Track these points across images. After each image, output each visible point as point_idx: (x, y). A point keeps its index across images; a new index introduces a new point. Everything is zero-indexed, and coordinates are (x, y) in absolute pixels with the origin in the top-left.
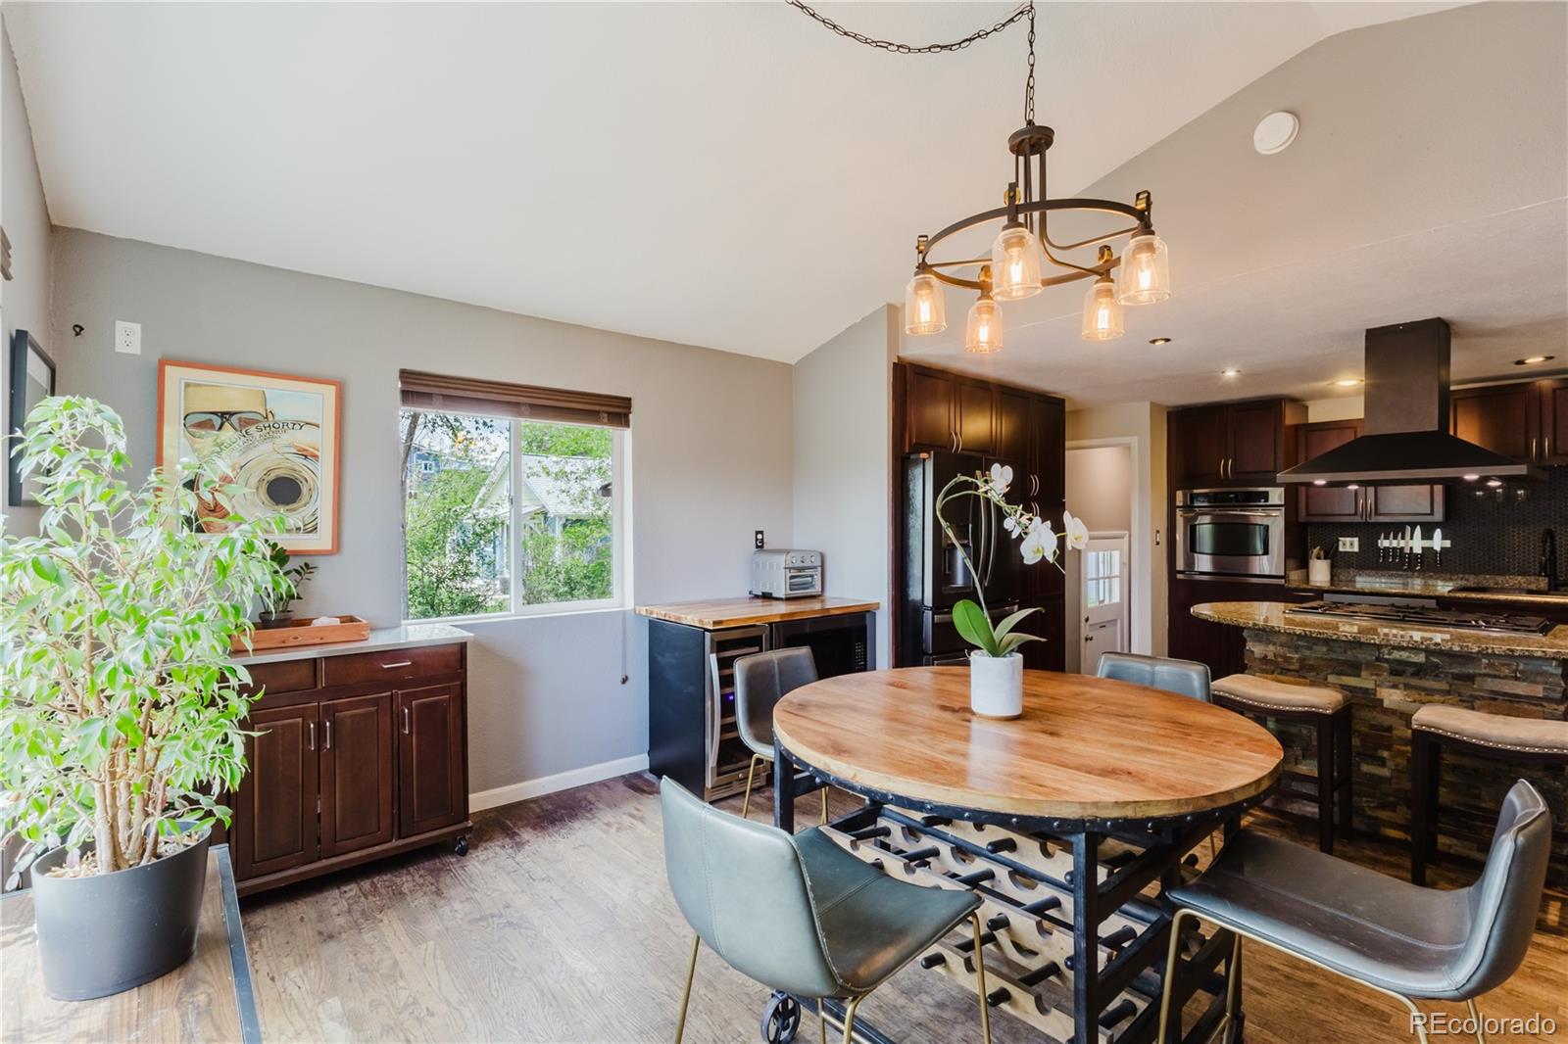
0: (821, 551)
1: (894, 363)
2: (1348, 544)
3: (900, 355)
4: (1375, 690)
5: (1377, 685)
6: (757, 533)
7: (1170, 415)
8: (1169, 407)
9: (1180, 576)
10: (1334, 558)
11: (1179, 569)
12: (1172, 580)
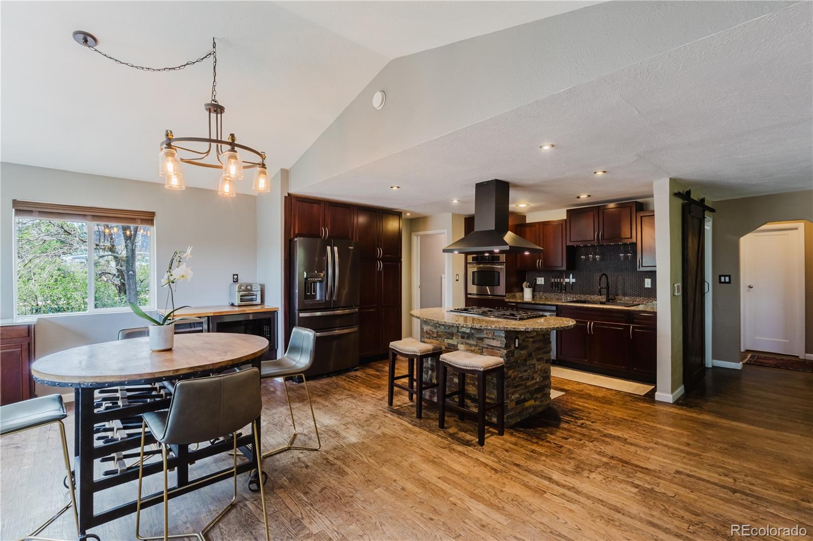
0: (261, 283)
1: (285, 197)
2: (540, 281)
3: (290, 192)
4: (457, 345)
5: (458, 343)
6: (234, 275)
7: (465, 218)
8: (466, 215)
9: (469, 296)
10: (534, 287)
11: (468, 292)
12: (467, 298)
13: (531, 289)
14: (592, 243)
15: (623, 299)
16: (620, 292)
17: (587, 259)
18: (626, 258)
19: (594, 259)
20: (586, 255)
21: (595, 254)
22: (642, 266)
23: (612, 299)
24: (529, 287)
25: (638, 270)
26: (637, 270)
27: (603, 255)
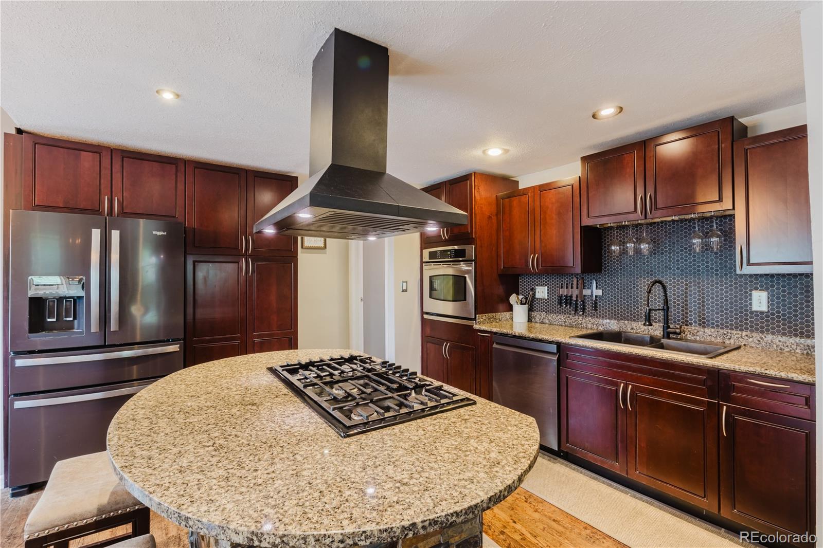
2: (541, 292)
9: (426, 316)
10: (532, 304)
11: (425, 310)
12: (423, 321)
13: (526, 307)
14: (632, 217)
15: (700, 333)
16: (693, 317)
17: (624, 252)
18: (707, 247)
19: (638, 251)
20: (622, 243)
21: (640, 240)
22: (749, 264)
23: (675, 333)
24: (521, 304)
25: (738, 272)
26: (735, 270)
27: (654, 242)
